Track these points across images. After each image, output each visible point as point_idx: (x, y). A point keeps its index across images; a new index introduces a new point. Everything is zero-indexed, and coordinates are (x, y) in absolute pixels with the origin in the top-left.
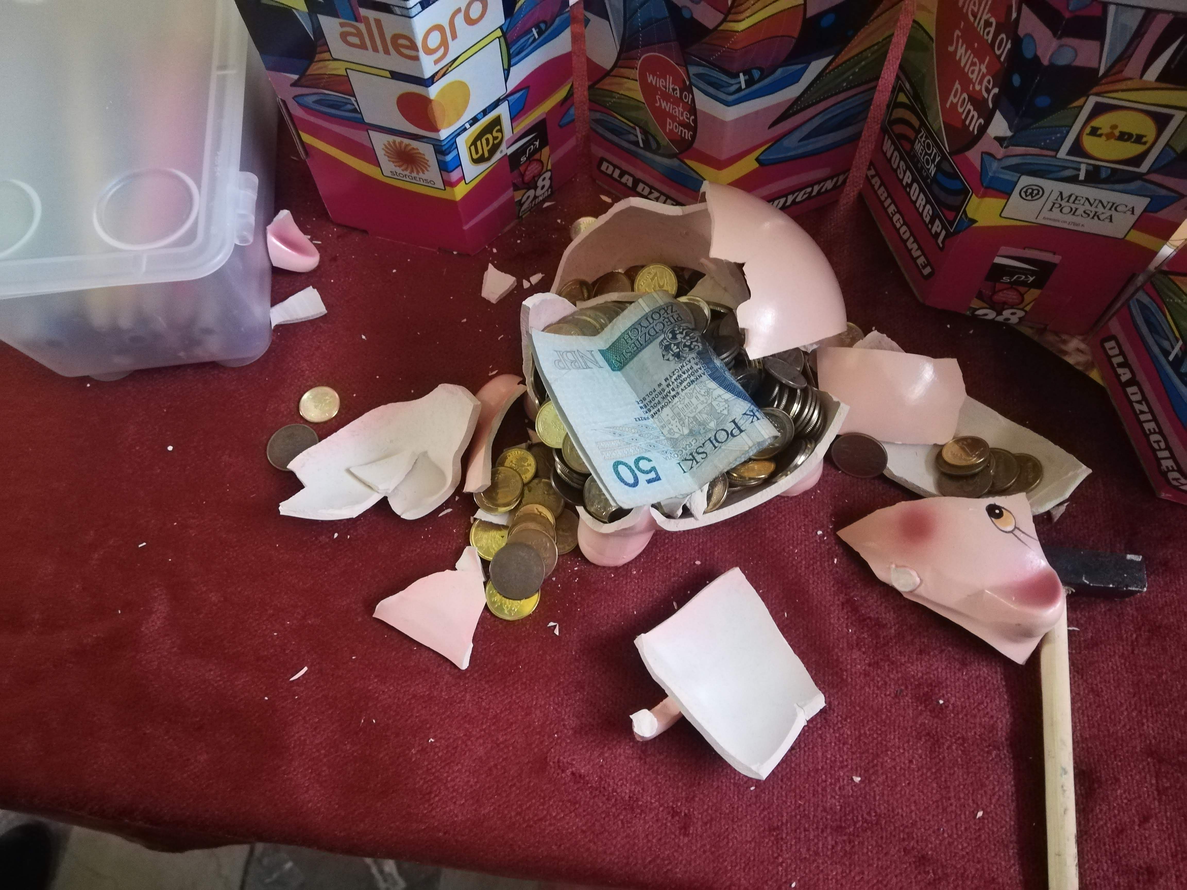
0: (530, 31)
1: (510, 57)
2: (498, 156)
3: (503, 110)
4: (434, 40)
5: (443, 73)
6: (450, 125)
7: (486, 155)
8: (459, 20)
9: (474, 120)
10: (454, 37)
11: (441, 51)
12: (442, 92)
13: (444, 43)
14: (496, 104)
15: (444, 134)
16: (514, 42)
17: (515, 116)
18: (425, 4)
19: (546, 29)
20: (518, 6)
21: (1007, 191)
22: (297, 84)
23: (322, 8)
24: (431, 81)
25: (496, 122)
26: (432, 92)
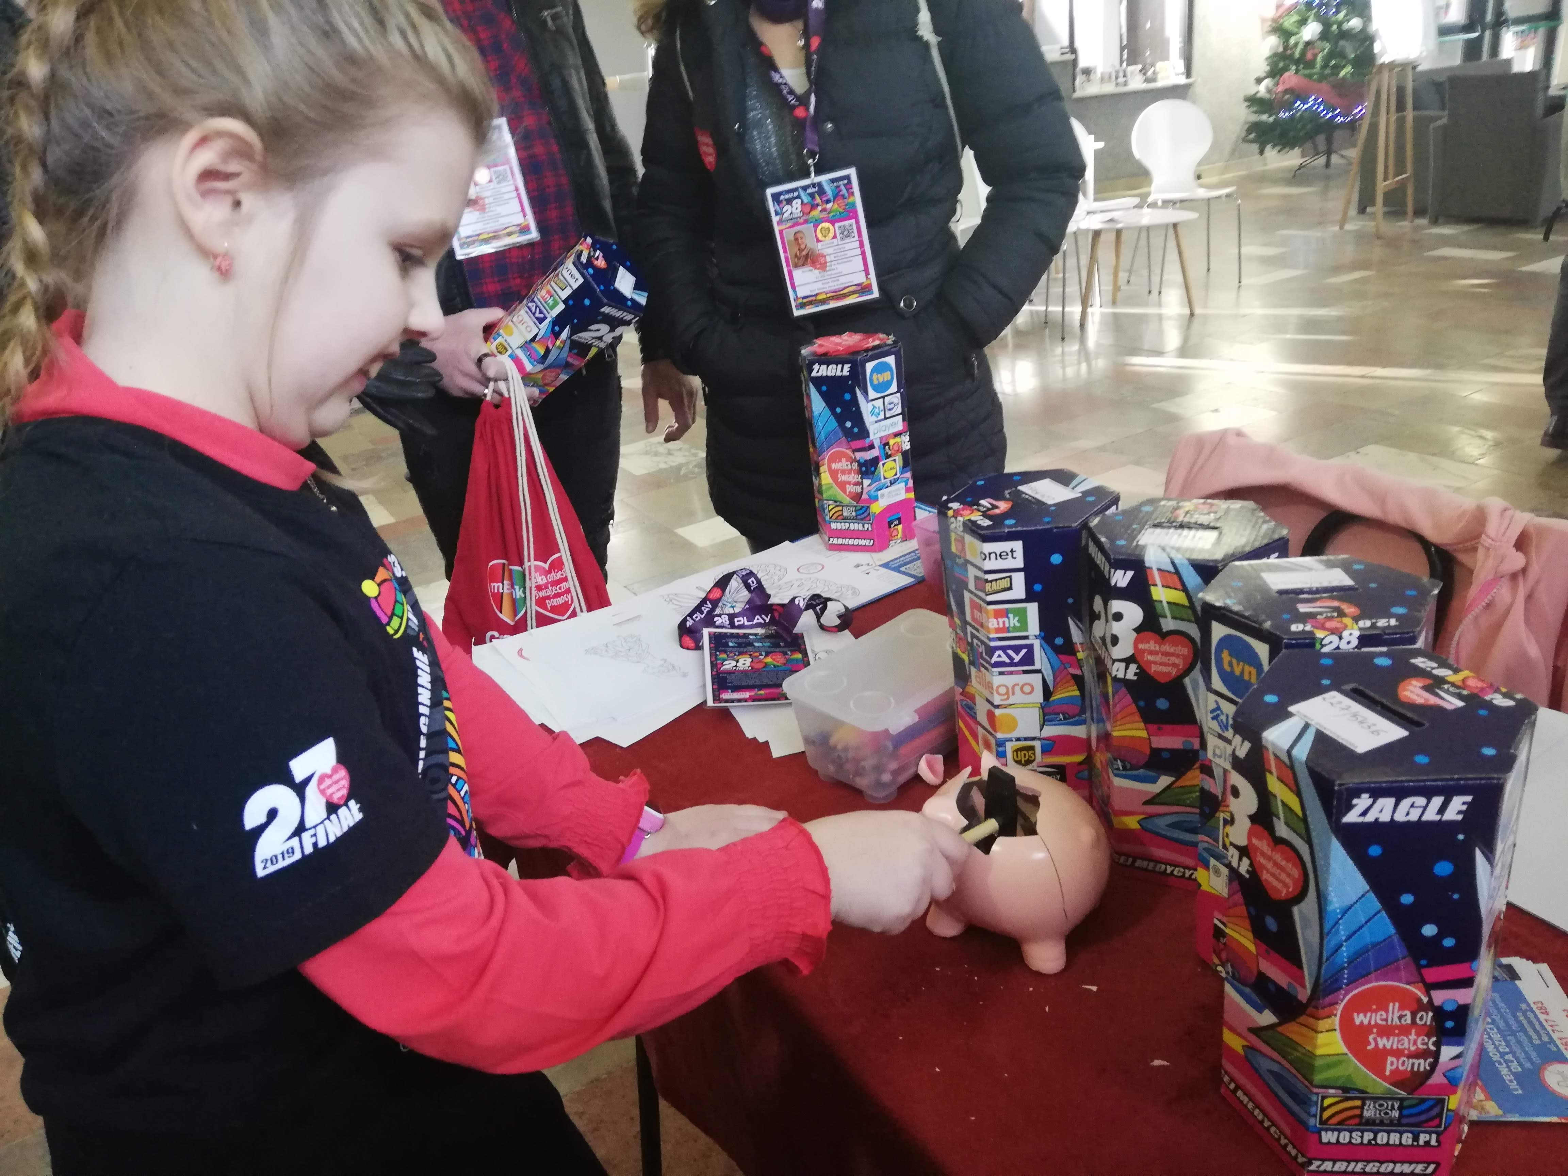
0: (1058, 714)
1: (1044, 721)
2: (1030, 768)
3: (1037, 744)
4: (1003, 690)
6: (1003, 733)
7: (1023, 762)
8: (1017, 689)
9: (1018, 739)
10: (1013, 694)
11: (1005, 697)
12: (1002, 715)
13: (1007, 693)
14: (1033, 739)
15: (999, 735)
16: (1048, 714)
17: (1044, 752)
18: (1001, 673)
19: (1069, 719)
20: (1052, 699)
21: (1206, 867)
22: (962, 694)
23: (972, 663)
24: (997, 707)
25: (1032, 748)
26: (998, 712)
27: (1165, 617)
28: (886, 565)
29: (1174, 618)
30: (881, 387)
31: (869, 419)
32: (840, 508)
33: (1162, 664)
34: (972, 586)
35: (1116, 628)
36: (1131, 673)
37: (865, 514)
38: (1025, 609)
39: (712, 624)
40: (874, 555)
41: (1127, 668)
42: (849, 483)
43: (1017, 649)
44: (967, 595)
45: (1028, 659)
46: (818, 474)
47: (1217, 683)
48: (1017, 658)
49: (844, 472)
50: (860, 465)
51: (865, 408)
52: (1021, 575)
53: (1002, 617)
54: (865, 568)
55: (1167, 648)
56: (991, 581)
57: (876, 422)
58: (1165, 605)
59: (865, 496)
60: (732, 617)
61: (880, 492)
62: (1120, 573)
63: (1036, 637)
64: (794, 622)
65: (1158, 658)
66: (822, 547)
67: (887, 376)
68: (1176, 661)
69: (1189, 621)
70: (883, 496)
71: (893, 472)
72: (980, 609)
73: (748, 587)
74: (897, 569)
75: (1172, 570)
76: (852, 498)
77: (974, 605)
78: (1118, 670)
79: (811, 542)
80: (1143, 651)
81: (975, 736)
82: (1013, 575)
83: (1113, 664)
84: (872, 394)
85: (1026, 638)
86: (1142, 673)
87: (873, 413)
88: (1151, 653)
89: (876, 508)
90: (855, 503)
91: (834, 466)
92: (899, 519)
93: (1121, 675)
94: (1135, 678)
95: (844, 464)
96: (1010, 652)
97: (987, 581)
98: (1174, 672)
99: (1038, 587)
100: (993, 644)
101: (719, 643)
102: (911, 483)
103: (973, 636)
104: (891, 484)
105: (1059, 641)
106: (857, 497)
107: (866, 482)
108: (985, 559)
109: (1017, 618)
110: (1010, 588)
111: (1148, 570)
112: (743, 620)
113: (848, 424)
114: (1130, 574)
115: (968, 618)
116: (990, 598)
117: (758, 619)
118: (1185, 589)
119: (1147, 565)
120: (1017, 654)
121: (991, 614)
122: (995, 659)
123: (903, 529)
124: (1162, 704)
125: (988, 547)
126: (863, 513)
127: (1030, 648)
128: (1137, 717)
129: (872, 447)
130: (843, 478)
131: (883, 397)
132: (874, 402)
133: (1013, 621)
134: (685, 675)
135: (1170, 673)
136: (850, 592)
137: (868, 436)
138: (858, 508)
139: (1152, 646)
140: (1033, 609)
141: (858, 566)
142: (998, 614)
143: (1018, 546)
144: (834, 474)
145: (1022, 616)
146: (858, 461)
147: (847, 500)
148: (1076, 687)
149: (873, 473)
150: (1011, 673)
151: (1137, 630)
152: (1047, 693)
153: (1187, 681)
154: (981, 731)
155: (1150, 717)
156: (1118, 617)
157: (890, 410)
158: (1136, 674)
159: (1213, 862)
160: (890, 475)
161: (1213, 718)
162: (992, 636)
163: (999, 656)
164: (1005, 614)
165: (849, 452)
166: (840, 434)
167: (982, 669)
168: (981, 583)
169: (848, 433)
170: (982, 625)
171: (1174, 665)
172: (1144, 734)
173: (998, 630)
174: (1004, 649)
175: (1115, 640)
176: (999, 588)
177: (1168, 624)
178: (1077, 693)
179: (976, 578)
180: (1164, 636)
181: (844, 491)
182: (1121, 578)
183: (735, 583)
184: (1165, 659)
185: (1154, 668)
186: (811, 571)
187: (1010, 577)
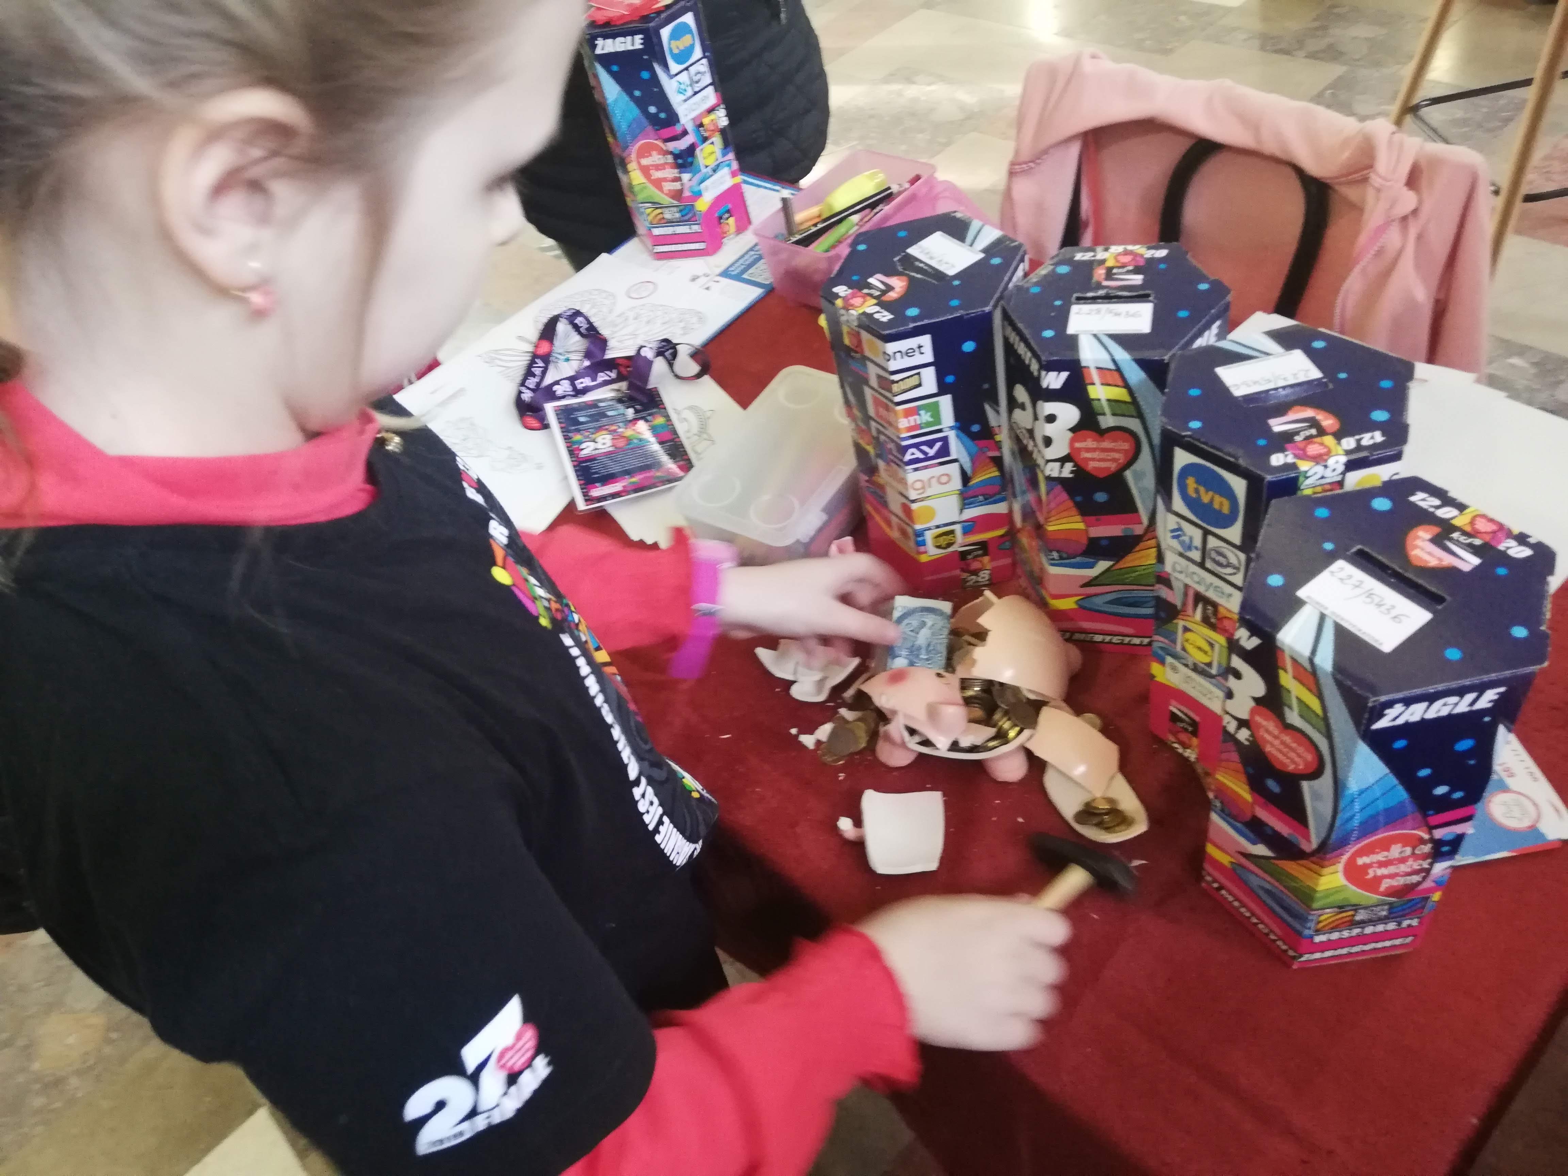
0: (978, 496)
1: (964, 505)
2: (951, 549)
3: (958, 528)
4: (918, 485)
5: (922, 500)
6: (922, 524)
7: (944, 546)
8: (934, 481)
9: (938, 527)
10: (930, 486)
11: (922, 490)
12: (921, 507)
13: (923, 488)
14: (953, 523)
15: (919, 527)
16: (967, 498)
17: (966, 532)
18: (916, 470)
19: (989, 498)
20: (971, 483)
21: (1162, 662)
22: (867, 481)
23: (879, 456)
24: (913, 501)
25: (952, 532)
26: (914, 506)
27: (1104, 414)
28: (725, 274)
29: (1114, 414)
30: (682, 57)
31: (675, 99)
32: (659, 211)
33: (1100, 460)
34: (874, 382)
35: (1049, 430)
36: (1067, 471)
37: (690, 215)
38: (937, 403)
39: (553, 397)
40: (709, 259)
41: (1062, 467)
42: (665, 180)
43: (930, 444)
44: (868, 392)
45: (944, 451)
46: (626, 172)
47: (1178, 504)
48: (931, 452)
49: (658, 167)
50: (676, 156)
51: (669, 87)
52: (931, 370)
53: (912, 415)
54: (702, 281)
55: (1106, 444)
56: (897, 382)
57: (685, 101)
58: (1105, 404)
59: (687, 193)
60: (572, 379)
61: (703, 185)
62: (1052, 375)
63: (952, 428)
64: (645, 377)
65: (1096, 455)
66: (645, 257)
67: (687, 40)
68: (1116, 455)
69: (1132, 416)
70: (707, 189)
71: (713, 158)
72: (887, 408)
73: (576, 328)
74: (738, 278)
75: (1112, 367)
76: (673, 197)
77: (877, 402)
78: (1053, 470)
79: (630, 249)
80: (1079, 450)
81: (889, 523)
82: (922, 371)
83: (1046, 464)
84: (674, 67)
85: (940, 431)
86: (1080, 472)
87: (681, 92)
88: (1088, 450)
89: (702, 205)
90: (675, 203)
91: (645, 162)
92: (728, 211)
93: (1055, 474)
94: (1071, 476)
95: (656, 158)
96: (924, 448)
97: (894, 382)
98: (1113, 466)
99: (950, 379)
100: (905, 443)
101: (568, 417)
102: (735, 165)
103: (879, 432)
104: (715, 171)
105: (976, 428)
106: (677, 195)
107: (686, 177)
108: (889, 360)
109: (929, 414)
110: (919, 385)
111: (1085, 370)
112: (586, 382)
113: (652, 109)
114: (1064, 375)
115: (871, 411)
116: (898, 399)
117: (602, 377)
118: (1126, 386)
119: (1083, 364)
120: (931, 447)
121: (901, 414)
122: (908, 457)
123: (736, 221)
124: (1101, 497)
125: (892, 347)
126: (688, 215)
127: (945, 440)
128: (1074, 511)
129: (685, 133)
130: (657, 175)
131: (687, 69)
132: (679, 78)
133: (925, 417)
134: (540, 467)
135: (1108, 469)
136: (695, 320)
137: (678, 121)
138: (681, 208)
139: (1090, 443)
140: (946, 403)
141: (694, 279)
142: (908, 413)
143: (926, 340)
144: (645, 171)
145: (935, 410)
146: (671, 153)
147: (667, 200)
148: (995, 469)
149: (691, 164)
150: (926, 467)
151: (1073, 430)
152: (965, 478)
153: (1128, 474)
154: (894, 520)
155: (1087, 509)
156: (1051, 419)
157: (697, 82)
158: (1072, 472)
159: (1169, 660)
160: (711, 162)
161: (1174, 537)
162: (903, 435)
163: (913, 454)
164: (915, 412)
165: (659, 143)
166: (644, 121)
167: (893, 464)
168: (886, 384)
169: (654, 120)
170: (890, 424)
171: (1114, 460)
172: (1081, 526)
173: (910, 429)
174: (916, 446)
175: (1048, 441)
176: (908, 387)
177: (1107, 421)
178: (997, 474)
179: (879, 377)
180: (1102, 433)
181: (660, 189)
182: (1054, 380)
183: (562, 327)
184: (1103, 455)
185: (1092, 465)
186: (644, 295)
187: (918, 374)
